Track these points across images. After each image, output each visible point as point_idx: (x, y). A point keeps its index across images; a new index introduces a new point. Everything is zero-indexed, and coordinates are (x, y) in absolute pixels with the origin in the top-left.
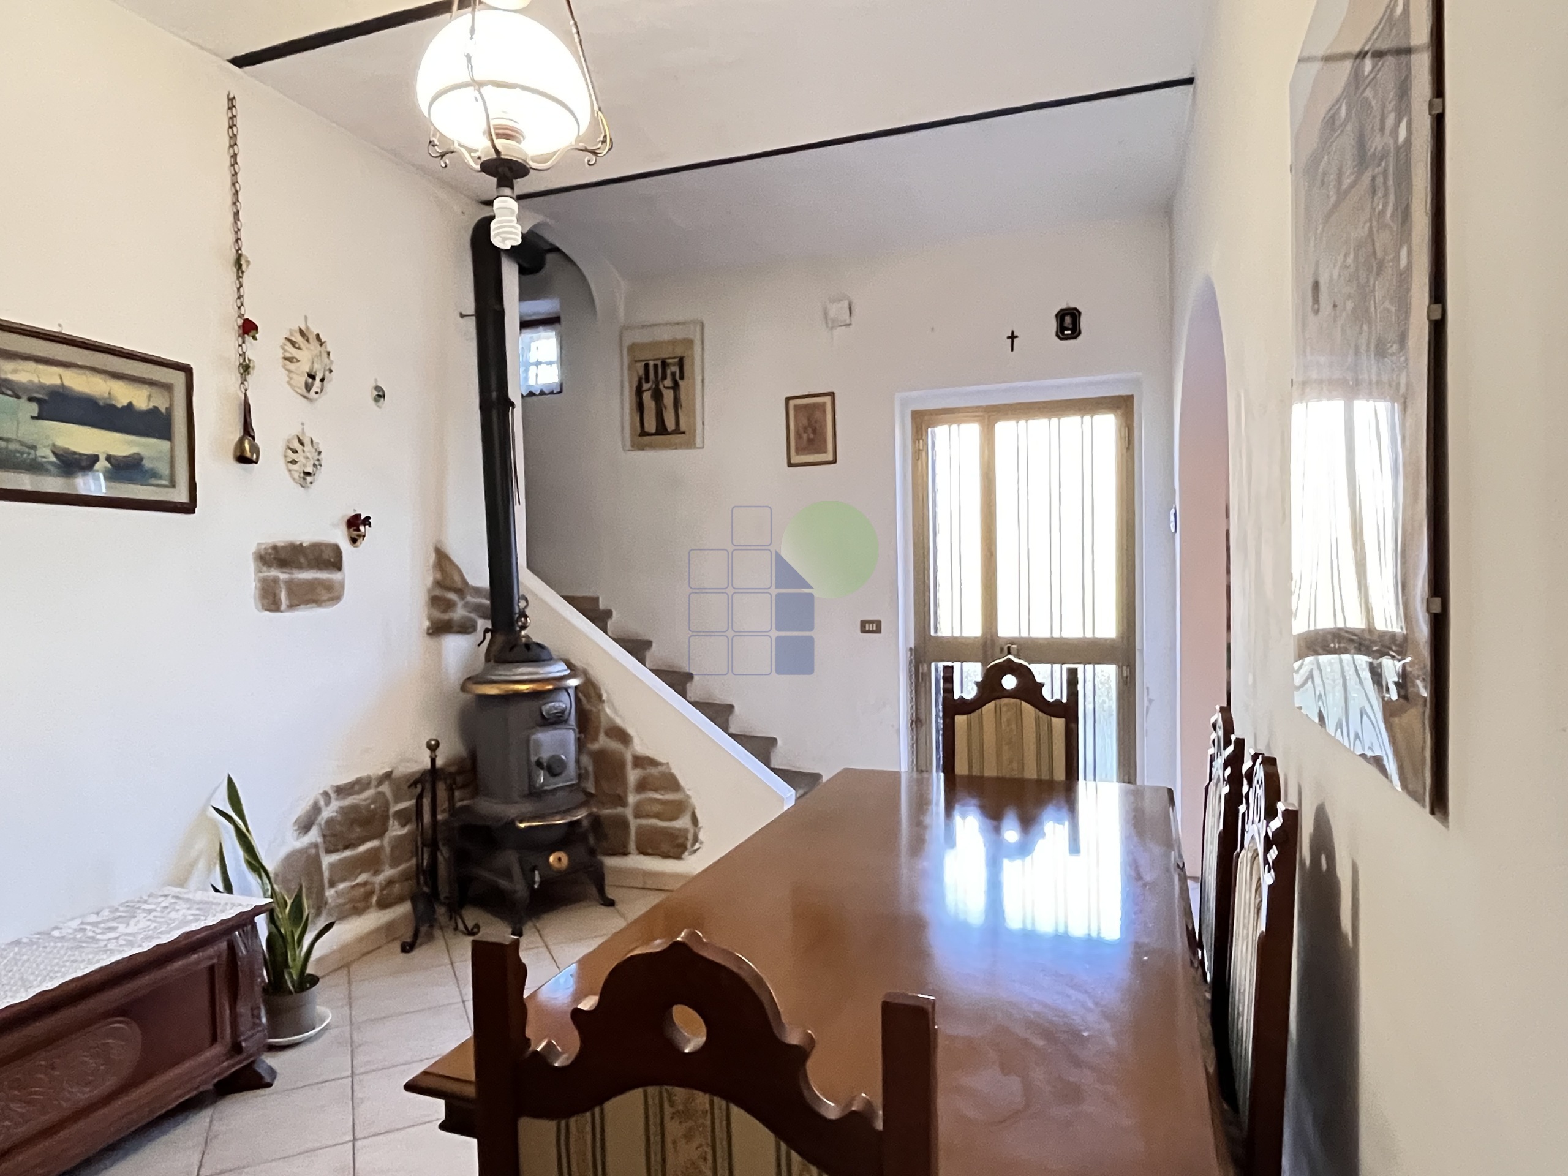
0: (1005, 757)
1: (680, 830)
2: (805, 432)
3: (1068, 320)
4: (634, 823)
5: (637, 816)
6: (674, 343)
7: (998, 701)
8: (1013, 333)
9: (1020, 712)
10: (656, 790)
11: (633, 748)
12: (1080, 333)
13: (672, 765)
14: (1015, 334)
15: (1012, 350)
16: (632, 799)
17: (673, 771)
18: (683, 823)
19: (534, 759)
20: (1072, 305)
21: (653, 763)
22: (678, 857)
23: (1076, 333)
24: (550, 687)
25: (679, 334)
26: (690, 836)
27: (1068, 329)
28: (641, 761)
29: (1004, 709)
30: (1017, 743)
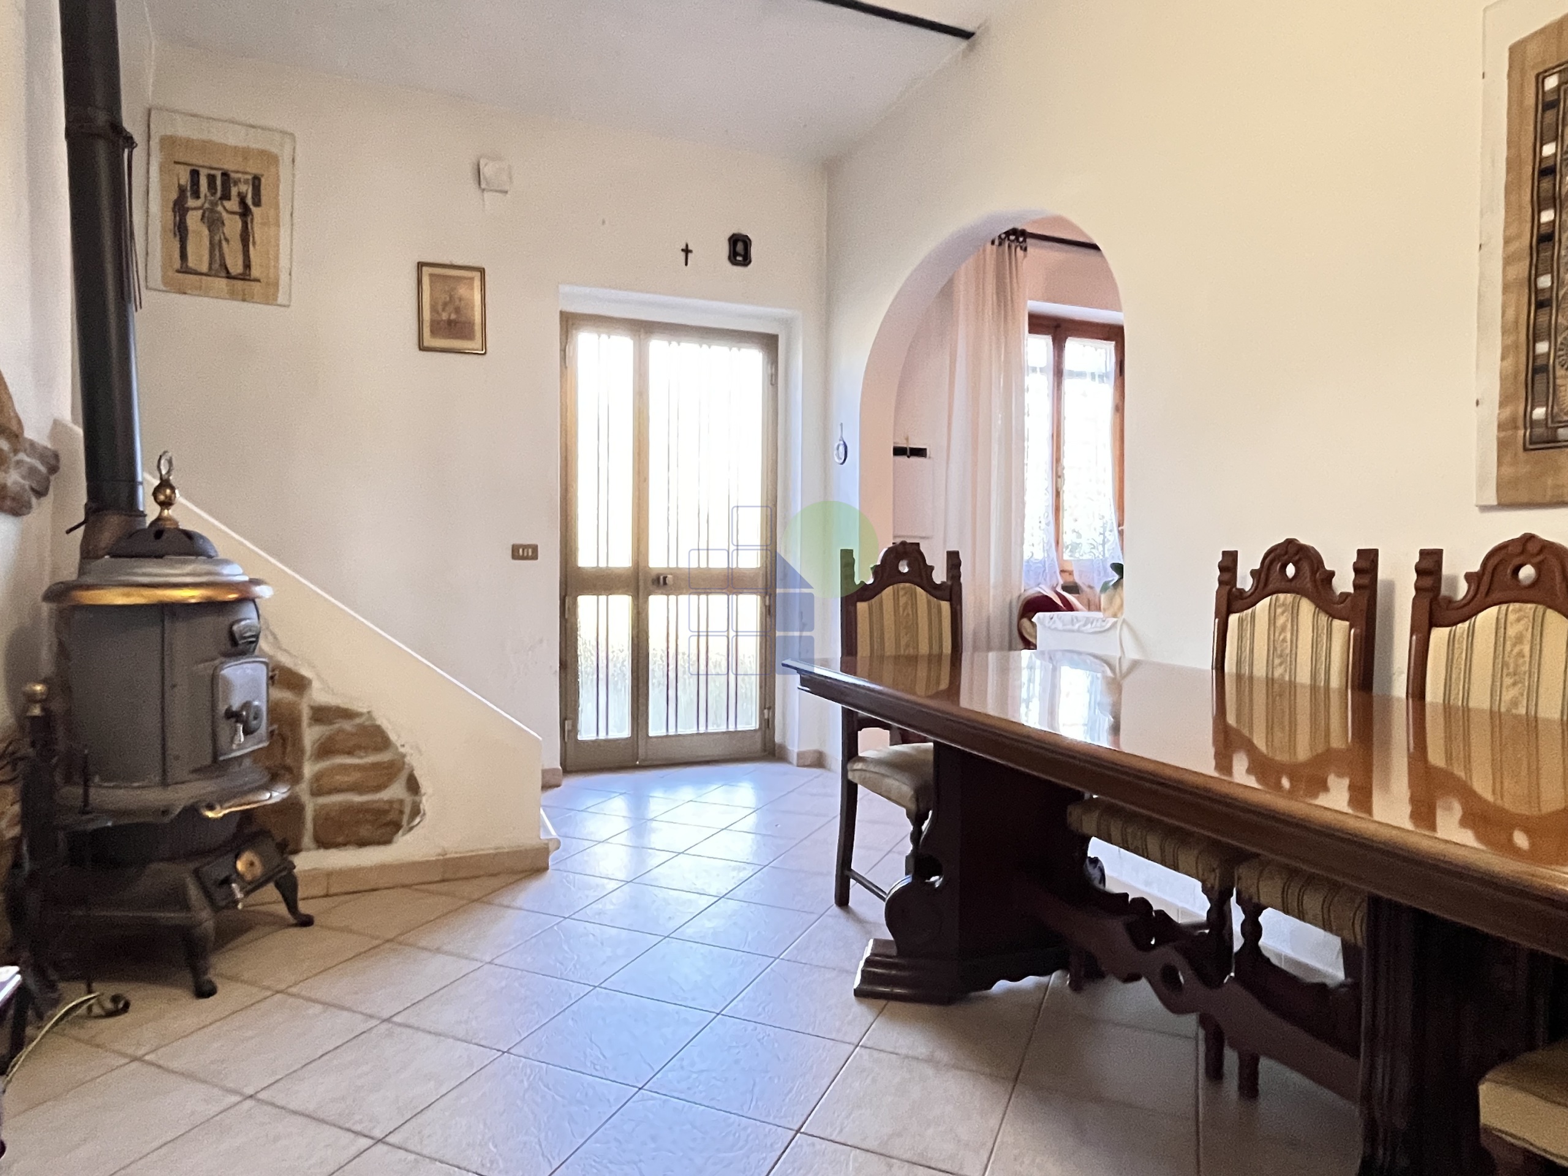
0: (903, 643)
1: (390, 802)
2: (444, 310)
3: (740, 247)
4: (310, 806)
5: (316, 793)
6: (245, 153)
7: (895, 586)
8: (687, 246)
9: (914, 595)
10: (350, 753)
11: (311, 695)
12: (750, 262)
13: (375, 714)
14: (690, 248)
15: (686, 264)
16: (309, 769)
17: (378, 722)
18: (396, 791)
19: (222, 708)
20: (744, 232)
21: (347, 714)
22: (387, 841)
23: (746, 261)
24: (233, 596)
25: (256, 141)
26: (407, 810)
27: (740, 255)
28: (322, 715)
29: (901, 593)
30: (912, 628)
